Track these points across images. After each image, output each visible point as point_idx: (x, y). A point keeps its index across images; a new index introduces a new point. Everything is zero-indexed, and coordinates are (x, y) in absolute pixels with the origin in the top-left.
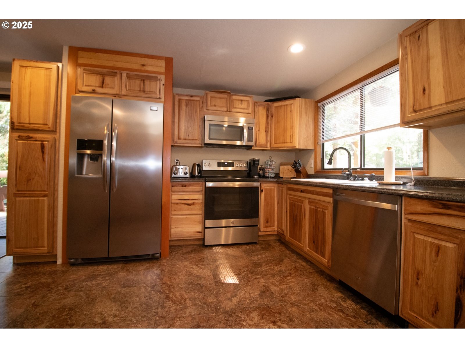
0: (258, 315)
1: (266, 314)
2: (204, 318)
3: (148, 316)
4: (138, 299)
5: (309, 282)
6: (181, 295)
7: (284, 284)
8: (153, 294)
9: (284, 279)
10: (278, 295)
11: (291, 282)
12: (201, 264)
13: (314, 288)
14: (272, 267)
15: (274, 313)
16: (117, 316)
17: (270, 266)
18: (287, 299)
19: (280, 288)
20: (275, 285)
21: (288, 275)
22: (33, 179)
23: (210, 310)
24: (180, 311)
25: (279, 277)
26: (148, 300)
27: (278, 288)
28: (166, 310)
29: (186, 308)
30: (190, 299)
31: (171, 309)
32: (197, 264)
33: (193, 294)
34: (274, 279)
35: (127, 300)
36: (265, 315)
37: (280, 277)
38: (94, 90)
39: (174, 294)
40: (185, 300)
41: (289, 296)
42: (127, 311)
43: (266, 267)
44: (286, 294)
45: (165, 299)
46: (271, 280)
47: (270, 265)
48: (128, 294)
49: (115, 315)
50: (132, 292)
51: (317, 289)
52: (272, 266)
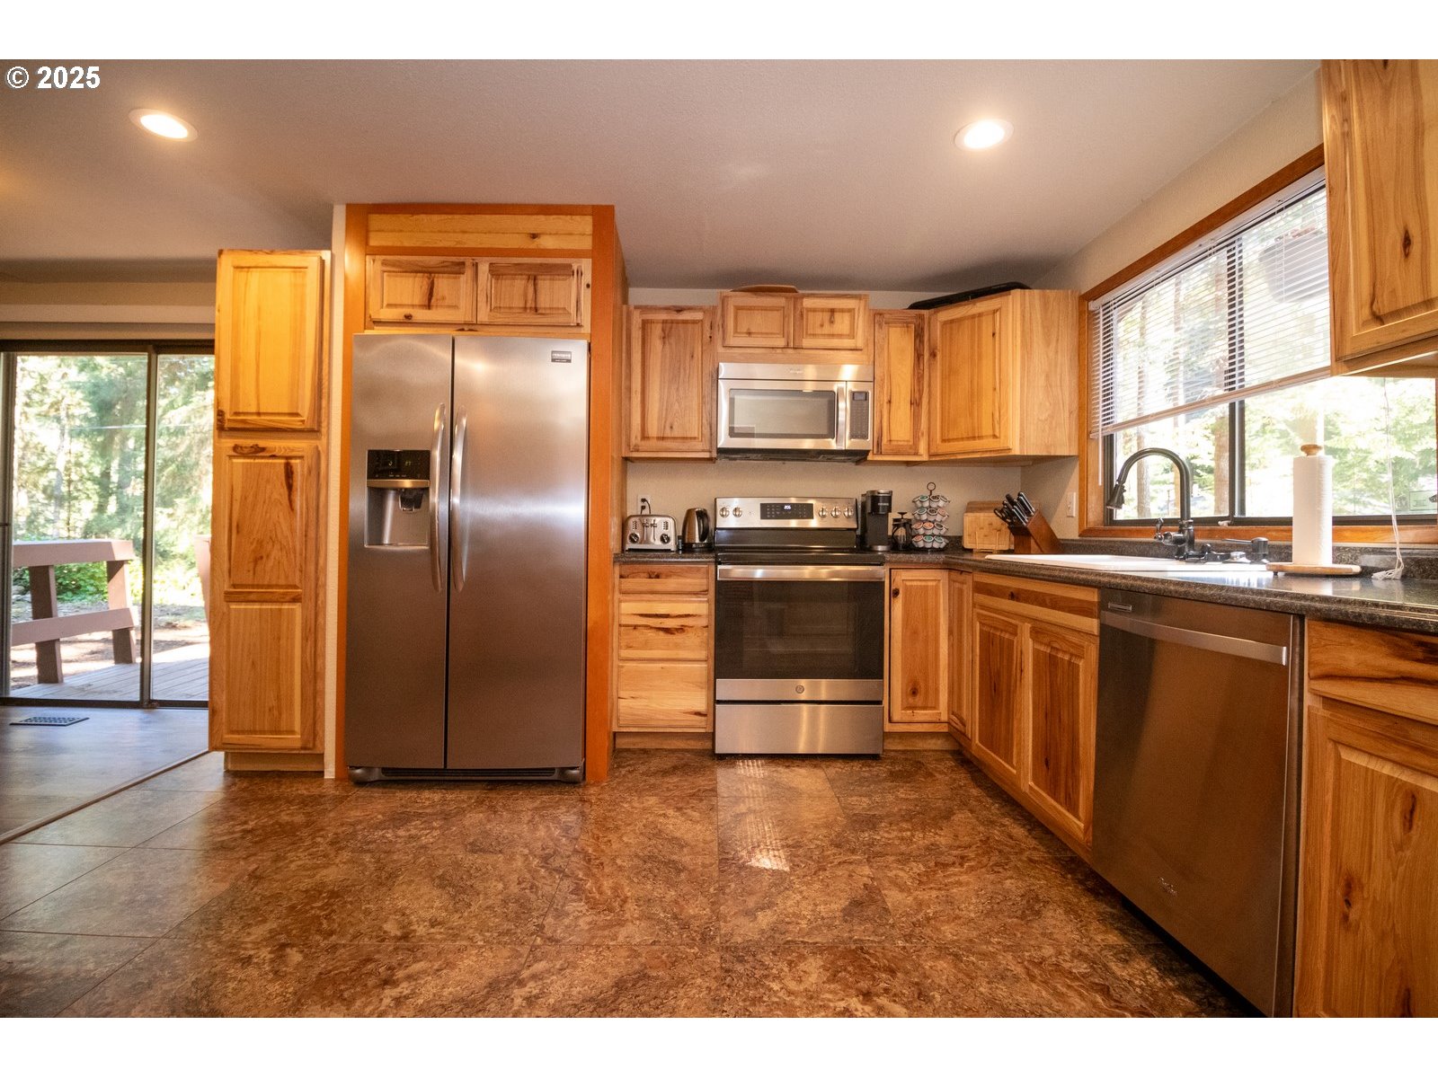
0: (823, 966)
1: (850, 968)
2: (664, 957)
3: (515, 933)
4: (500, 886)
5: (1017, 888)
6: (615, 889)
7: (931, 888)
8: (544, 877)
9: (935, 872)
10: (903, 919)
11: (959, 883)
12: (692, 807)
13: (1032, 908)
14: (909, 833)
15: (873, 967)
16: (439, 924)
17: (901, 830)
18: (928, 931)
19: (915, 899)
20: (902, 888)
21: (954, 863)
22: (268, 556)
23: (685, 936)
24: (604, 928)
25: (921, 865)
26: (527, 891)
27: (910, 898)
28: (567, 921)
29: (621, 923)
30: (638, 900)
31: (581, 922)
32: (680, 805)
33: (649, 887)
34: (902, 869)
35: (472, 886)
36: (845, 970)
37: (925, 866)
38: (408, 317)
39: (597, 881)
40: (625, 901)
41: (938, 925)
42: (466, 914)
43: (887, 832)
44: (928, 919)
45: (572, 893)
46: (894, 872)
47: (904, 825)
48: (478, 870)
49: (436, 921)
50: (490, 867)
51: (1038, 913)
52: (908, 830)
